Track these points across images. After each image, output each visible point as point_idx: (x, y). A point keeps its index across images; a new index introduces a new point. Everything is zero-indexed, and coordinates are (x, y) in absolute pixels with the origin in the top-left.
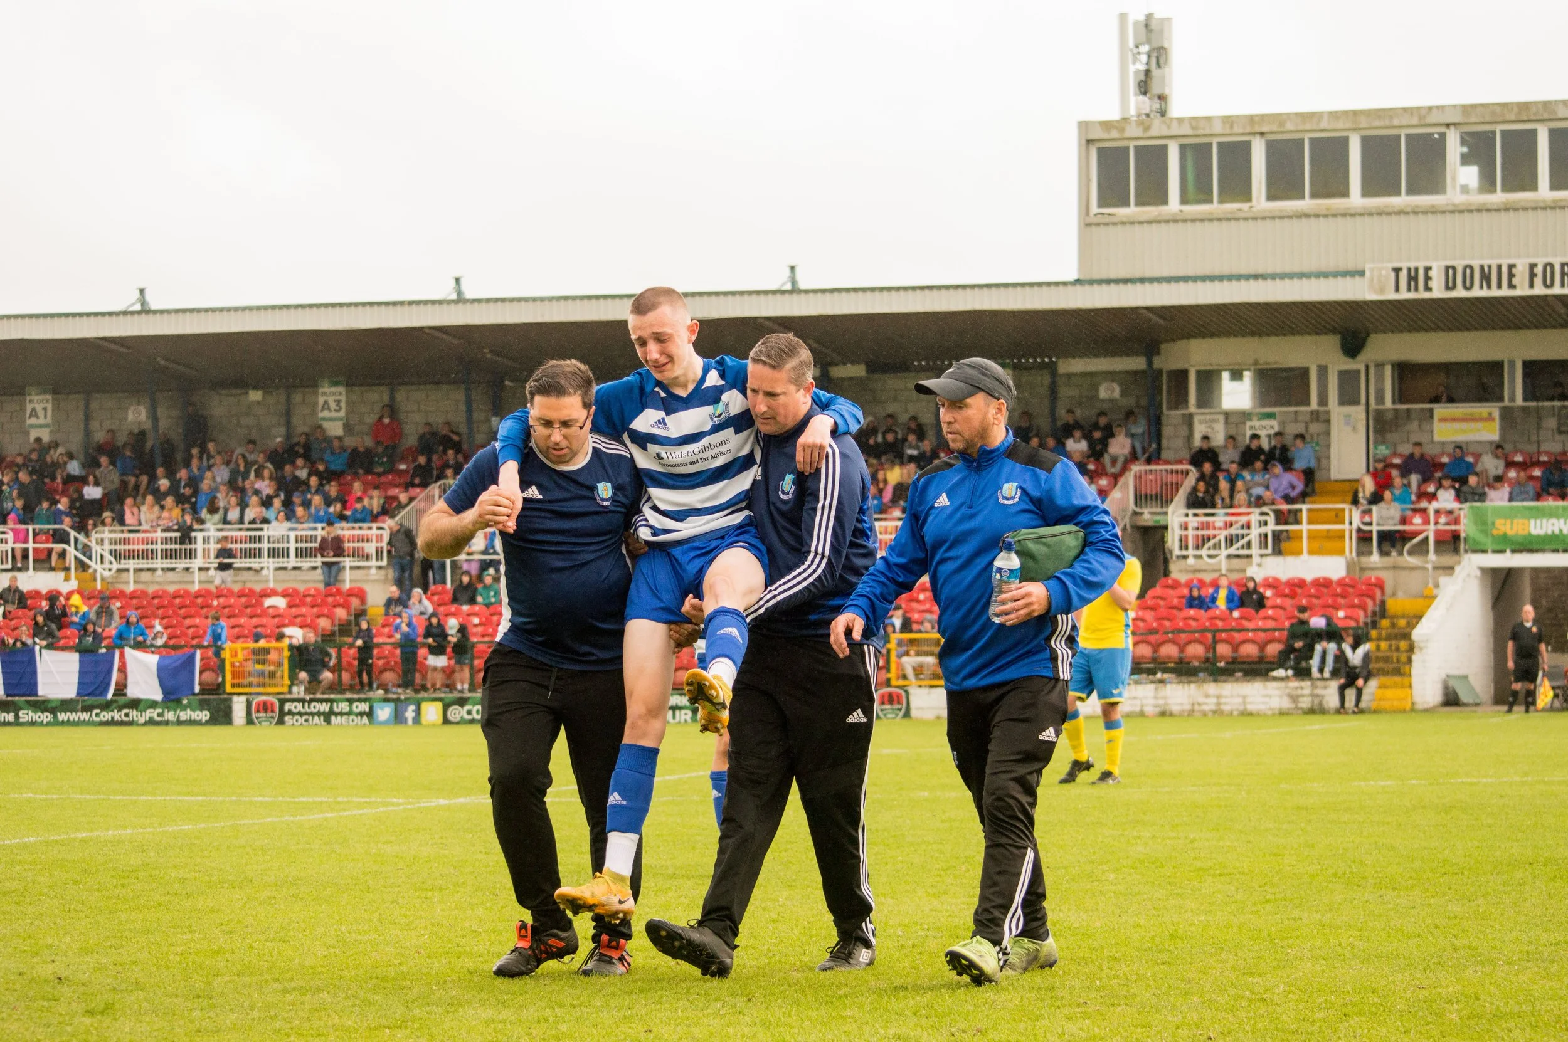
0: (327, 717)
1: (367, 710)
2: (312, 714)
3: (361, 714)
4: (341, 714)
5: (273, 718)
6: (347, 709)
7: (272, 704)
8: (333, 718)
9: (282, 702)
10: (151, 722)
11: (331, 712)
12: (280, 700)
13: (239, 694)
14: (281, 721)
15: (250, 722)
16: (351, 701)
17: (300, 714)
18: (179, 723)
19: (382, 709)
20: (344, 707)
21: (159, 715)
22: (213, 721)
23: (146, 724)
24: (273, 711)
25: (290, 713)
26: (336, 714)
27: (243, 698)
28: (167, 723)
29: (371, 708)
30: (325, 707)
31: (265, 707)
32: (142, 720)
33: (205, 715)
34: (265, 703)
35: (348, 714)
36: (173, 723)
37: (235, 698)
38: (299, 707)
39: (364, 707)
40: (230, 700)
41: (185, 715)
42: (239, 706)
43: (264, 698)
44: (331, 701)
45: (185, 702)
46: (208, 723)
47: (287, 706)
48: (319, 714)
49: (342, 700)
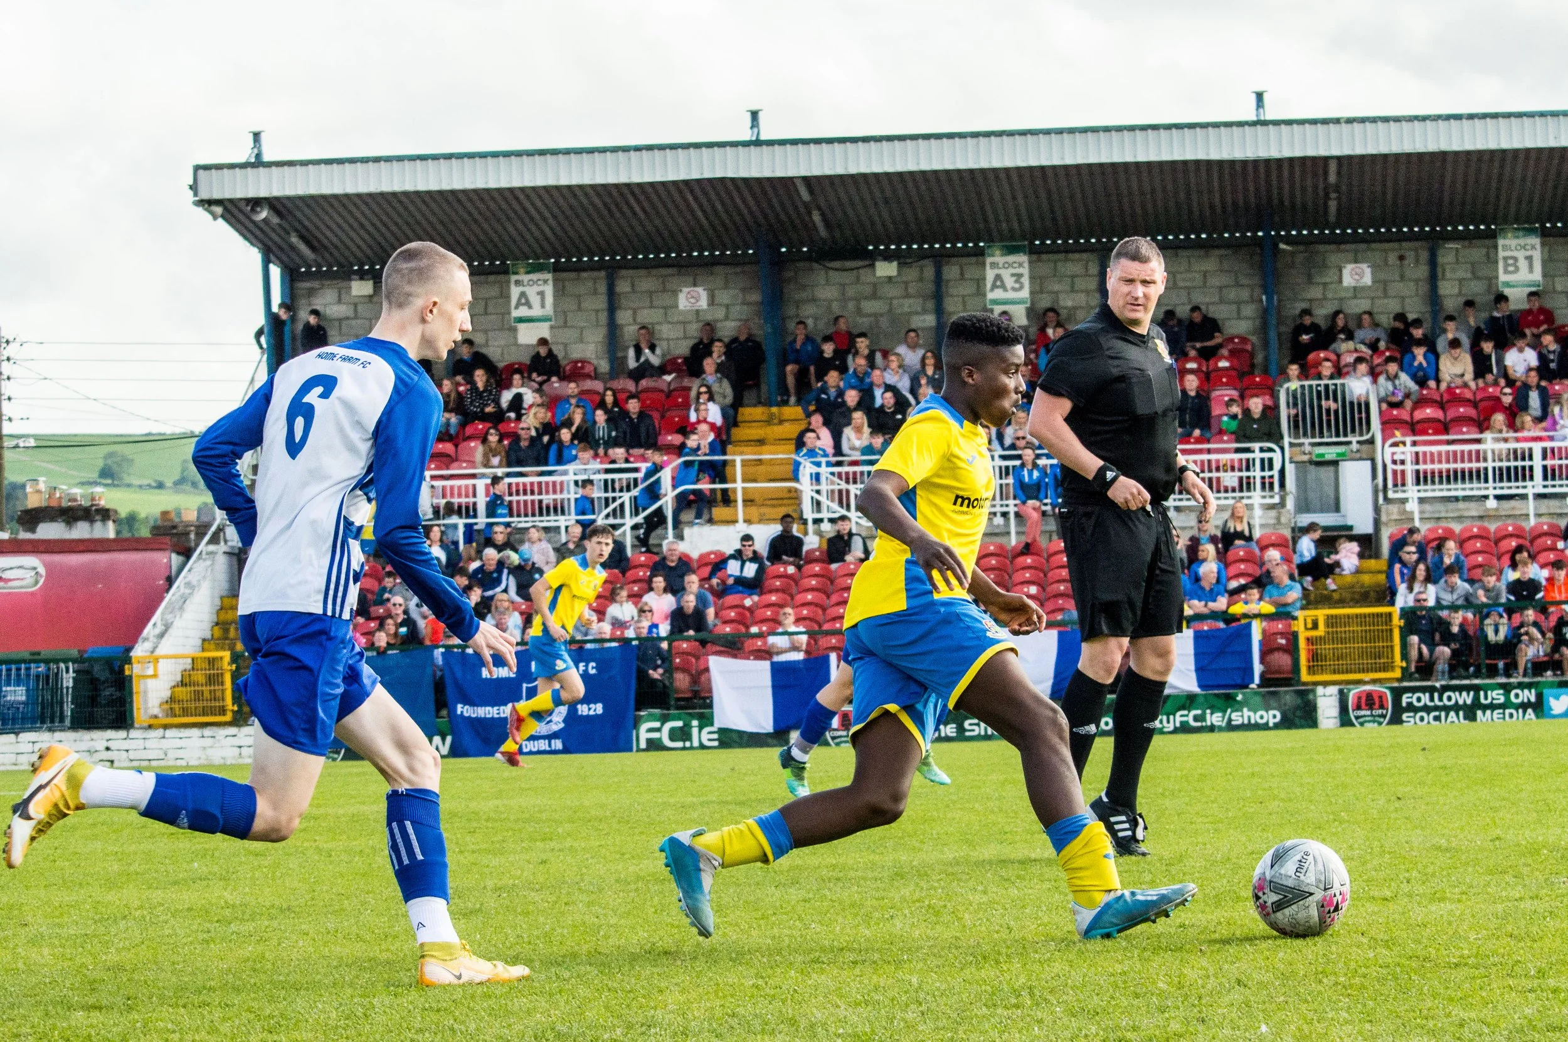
0: (1470, 712)
1: (1533, 699)
2: (1447, 709)
3: (1524, 706)
4: (1492, 707)
5: (1384, 716)
6: (1502, 700)
7: (1381, 697)
8: (1479, 713)
9: (1397, 693)
10: (1184, 729)
11: (1477, 705)
12: (1392, 689)
13: (1325, 684)
14: (1396, 720)
15: (1345, 720)
16: (1507, 688)
17: (1427, 709)
18: (1231, 727)
19: (1557, 698)
20: (1497, 696)
21: (1196, 719)
22: (1287, 723)
23: (1176, 731)
24: (1382, 707)
25: (1411, 708)
26: (1485, 708)
27: (1333, 690)
28: (1212, 729)
29: (1540, 696)
30: (1466, 698)
31: (1370, 701)
32: (1171, 727)
33: (1272, 716)
34: (1369, 696)
35: (1503, 706)
36: (1220, 729)
37: (1320, 690)
38: (1425, 699)
39: (1529, 695)
40: (1313, 691)
41: (1237, 718)
42: (1327, 703)
43: (1368, 688)
44: (1476, 689)
45: (1240, 698)
46: (1277, 726)
47: (1405, 699)
48: (1456, 708)
49: (1493, 687)
